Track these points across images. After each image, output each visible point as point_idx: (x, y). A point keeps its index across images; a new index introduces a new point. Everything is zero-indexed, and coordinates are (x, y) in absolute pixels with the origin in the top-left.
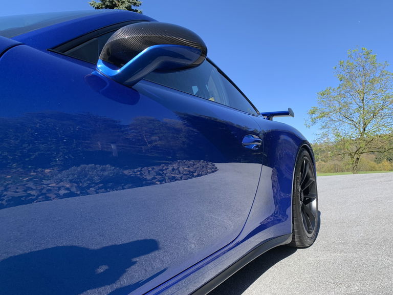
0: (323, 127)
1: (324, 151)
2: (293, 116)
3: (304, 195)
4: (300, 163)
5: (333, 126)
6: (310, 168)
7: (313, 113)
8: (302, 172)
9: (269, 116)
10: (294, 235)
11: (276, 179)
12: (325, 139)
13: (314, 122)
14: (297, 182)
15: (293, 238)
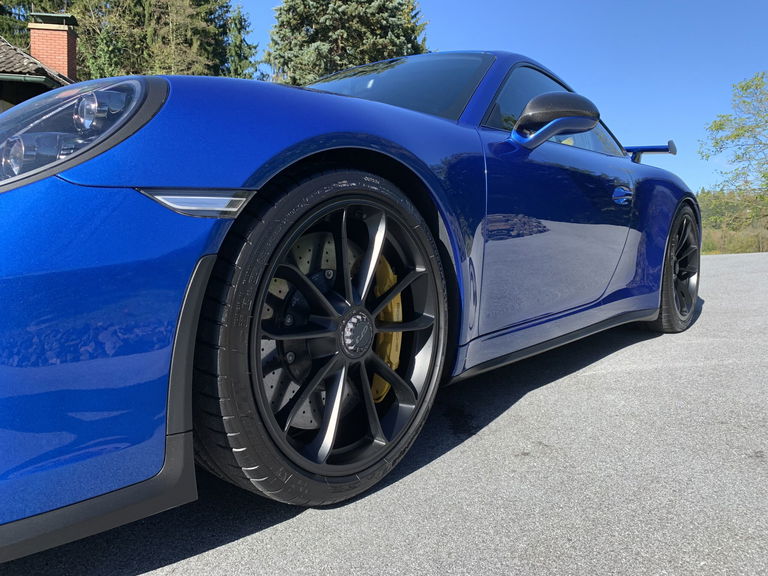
0: (738, 158)
1: (734, 208)
2: (674, 153)
3: (680, 266)
4: (678, 223)
5: (761, 155)
6: (692, 230)
7: (720, 127)
8: (679, 234)
9: (636, 152)
10: (660, 314)
11: (644, 250)
12: (740, 183)
13: (720, 146)
14: (672, 247)
15: (660, 317)
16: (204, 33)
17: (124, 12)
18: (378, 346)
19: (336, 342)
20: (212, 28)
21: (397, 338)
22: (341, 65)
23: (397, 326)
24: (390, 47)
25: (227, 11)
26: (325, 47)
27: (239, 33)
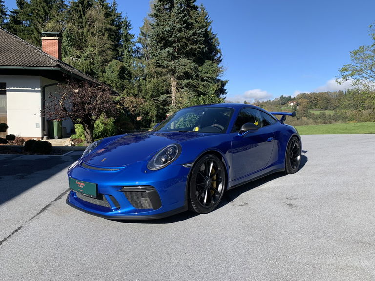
15: (286, 170)
16: (110, 30)
17: (74, 22)
18: (212, 185)
19: (205, 185)
20: (113, 27)
21: (215, 183)
22: (178, 57)
23: (215, 180)
24: (198, 50)
25: (120, 19)
26: (171, 50)
27: (126, 29)
